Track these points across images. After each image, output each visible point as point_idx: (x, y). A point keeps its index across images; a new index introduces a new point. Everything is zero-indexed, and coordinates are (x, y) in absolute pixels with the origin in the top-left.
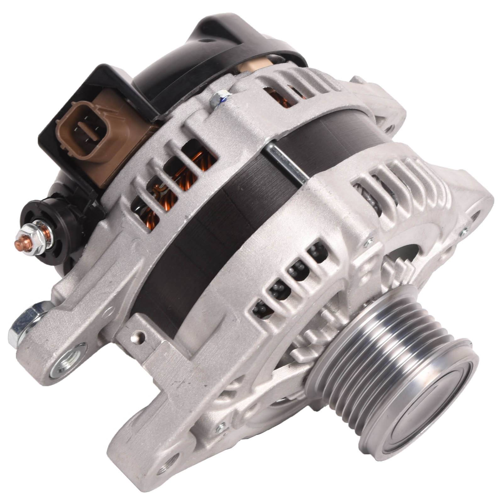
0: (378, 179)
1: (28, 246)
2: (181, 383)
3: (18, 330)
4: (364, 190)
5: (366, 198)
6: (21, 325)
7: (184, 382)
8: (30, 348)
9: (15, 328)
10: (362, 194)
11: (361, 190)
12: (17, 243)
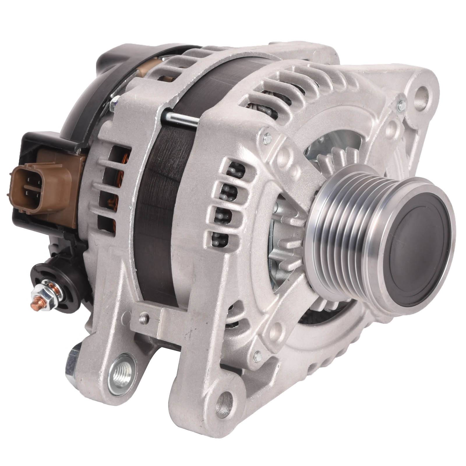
0: (269, 93)
1: (43, 305)
2: (191, 333)
3: (70, 372)
4: (258, 106)
5: (262, 111)
6: (71, 367)
7: (191, 331)
8: (82, 379)
9: (68, 372)
10: (258, 109)
11: (255, 107)
12: (33, 305)
